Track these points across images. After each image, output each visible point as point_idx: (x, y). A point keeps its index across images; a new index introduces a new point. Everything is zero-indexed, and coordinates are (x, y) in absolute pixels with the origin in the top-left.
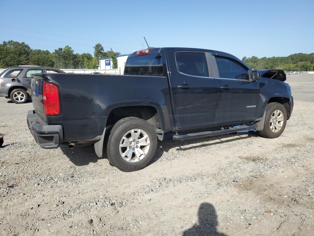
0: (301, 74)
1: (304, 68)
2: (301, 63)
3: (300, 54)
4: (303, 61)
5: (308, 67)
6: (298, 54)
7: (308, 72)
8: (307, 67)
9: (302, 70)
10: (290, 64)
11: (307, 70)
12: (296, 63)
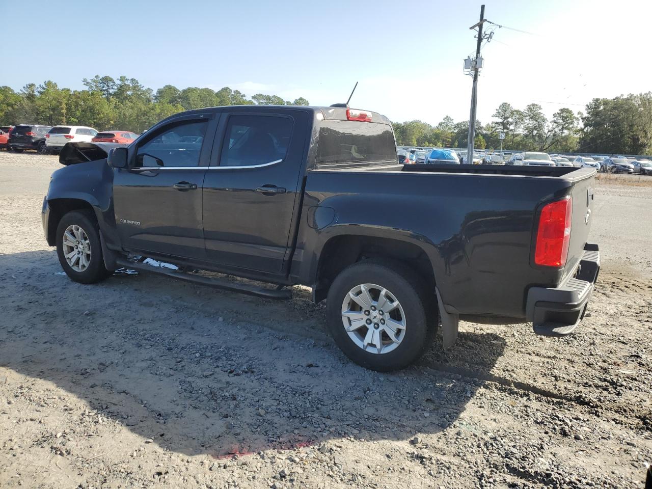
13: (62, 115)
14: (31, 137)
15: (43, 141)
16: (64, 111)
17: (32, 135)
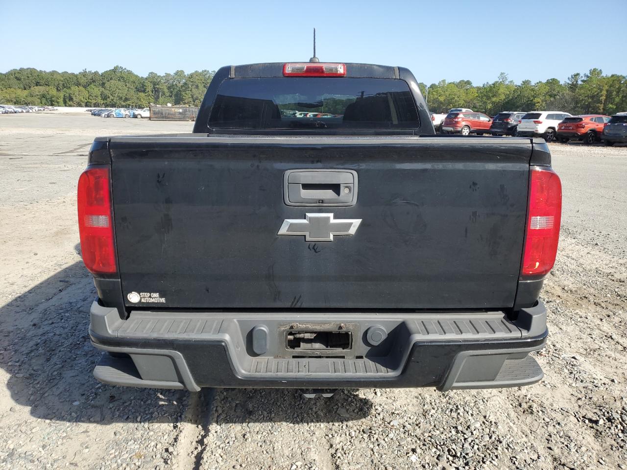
0: (47, 112)
1: (47, 100)
2: (38, 90)
3: (32, 71)
4: (40, 85)
5: (53, 99)
6: (28, 69)
7: (55, 108)
8: (51, 98)
9: (43, 103)
10: (15, 89)
11: (53, 103)
12: (27, 87)
13: (600, 102)
14: (508, 123)
15: (515, 127)
16: (603, 98)
17: (509, 121)
